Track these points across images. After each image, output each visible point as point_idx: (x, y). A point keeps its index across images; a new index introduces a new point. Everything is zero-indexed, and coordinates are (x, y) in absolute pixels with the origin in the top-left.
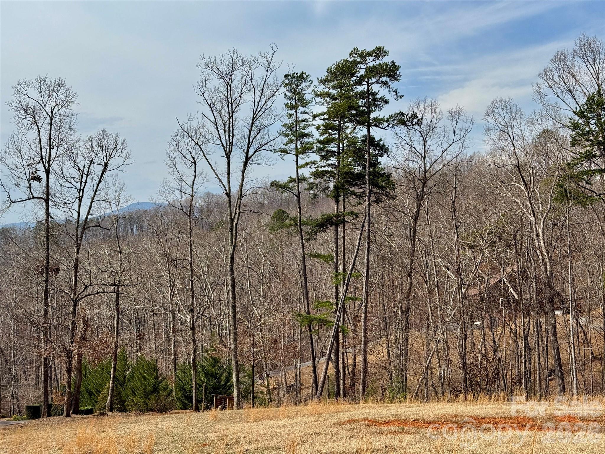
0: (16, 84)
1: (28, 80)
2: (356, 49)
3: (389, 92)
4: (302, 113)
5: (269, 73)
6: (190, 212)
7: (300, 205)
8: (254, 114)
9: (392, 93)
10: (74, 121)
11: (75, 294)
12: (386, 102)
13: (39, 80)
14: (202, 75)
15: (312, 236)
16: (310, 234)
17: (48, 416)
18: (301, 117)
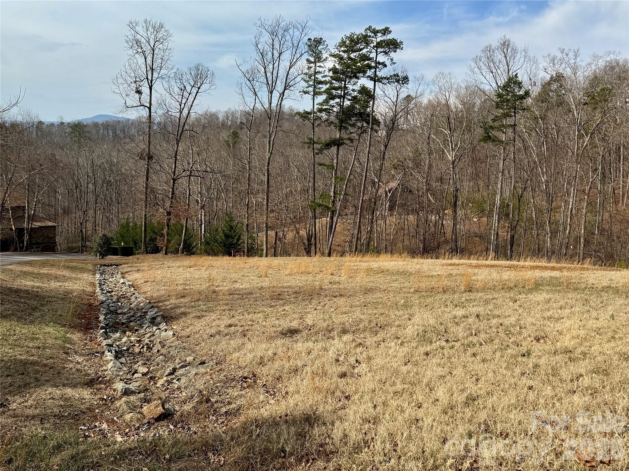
0: (128, 23)
1: (137, 21)
2: (370, 27)
3: (388, 59)
4: (318, 66)
5: (303, 35)
6: (250, 127)
7: (314, 130)
8: (291, 64)
9: (390, 60)
10: (171, 54)
11: (174, 175)
12: (385, 66)
13: (146, 22)
14: (257, 32)
15: (321, 151)
16: (320, 150)
17: (146, 254)
18: (318, 69)
